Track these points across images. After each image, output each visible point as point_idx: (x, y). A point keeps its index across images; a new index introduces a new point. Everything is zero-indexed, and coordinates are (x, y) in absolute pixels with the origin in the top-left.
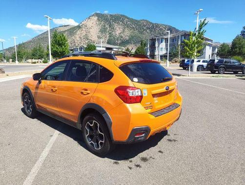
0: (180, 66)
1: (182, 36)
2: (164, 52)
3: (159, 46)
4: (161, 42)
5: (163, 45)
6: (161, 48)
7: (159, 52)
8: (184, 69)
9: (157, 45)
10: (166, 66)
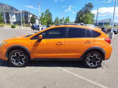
0: (32, 28)
1: (24, 13)
2: (15, 20)
3: (11, 17)
4: (13, 15)
5: (14, 16)
6: (13, 18)
7: (12, 20)
8: (33, 30)
9: (10, 16)
10: (21, 28)
